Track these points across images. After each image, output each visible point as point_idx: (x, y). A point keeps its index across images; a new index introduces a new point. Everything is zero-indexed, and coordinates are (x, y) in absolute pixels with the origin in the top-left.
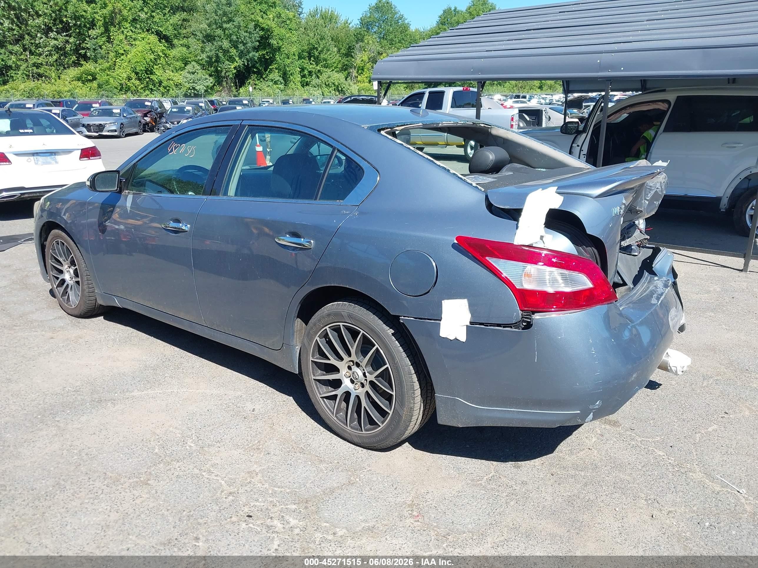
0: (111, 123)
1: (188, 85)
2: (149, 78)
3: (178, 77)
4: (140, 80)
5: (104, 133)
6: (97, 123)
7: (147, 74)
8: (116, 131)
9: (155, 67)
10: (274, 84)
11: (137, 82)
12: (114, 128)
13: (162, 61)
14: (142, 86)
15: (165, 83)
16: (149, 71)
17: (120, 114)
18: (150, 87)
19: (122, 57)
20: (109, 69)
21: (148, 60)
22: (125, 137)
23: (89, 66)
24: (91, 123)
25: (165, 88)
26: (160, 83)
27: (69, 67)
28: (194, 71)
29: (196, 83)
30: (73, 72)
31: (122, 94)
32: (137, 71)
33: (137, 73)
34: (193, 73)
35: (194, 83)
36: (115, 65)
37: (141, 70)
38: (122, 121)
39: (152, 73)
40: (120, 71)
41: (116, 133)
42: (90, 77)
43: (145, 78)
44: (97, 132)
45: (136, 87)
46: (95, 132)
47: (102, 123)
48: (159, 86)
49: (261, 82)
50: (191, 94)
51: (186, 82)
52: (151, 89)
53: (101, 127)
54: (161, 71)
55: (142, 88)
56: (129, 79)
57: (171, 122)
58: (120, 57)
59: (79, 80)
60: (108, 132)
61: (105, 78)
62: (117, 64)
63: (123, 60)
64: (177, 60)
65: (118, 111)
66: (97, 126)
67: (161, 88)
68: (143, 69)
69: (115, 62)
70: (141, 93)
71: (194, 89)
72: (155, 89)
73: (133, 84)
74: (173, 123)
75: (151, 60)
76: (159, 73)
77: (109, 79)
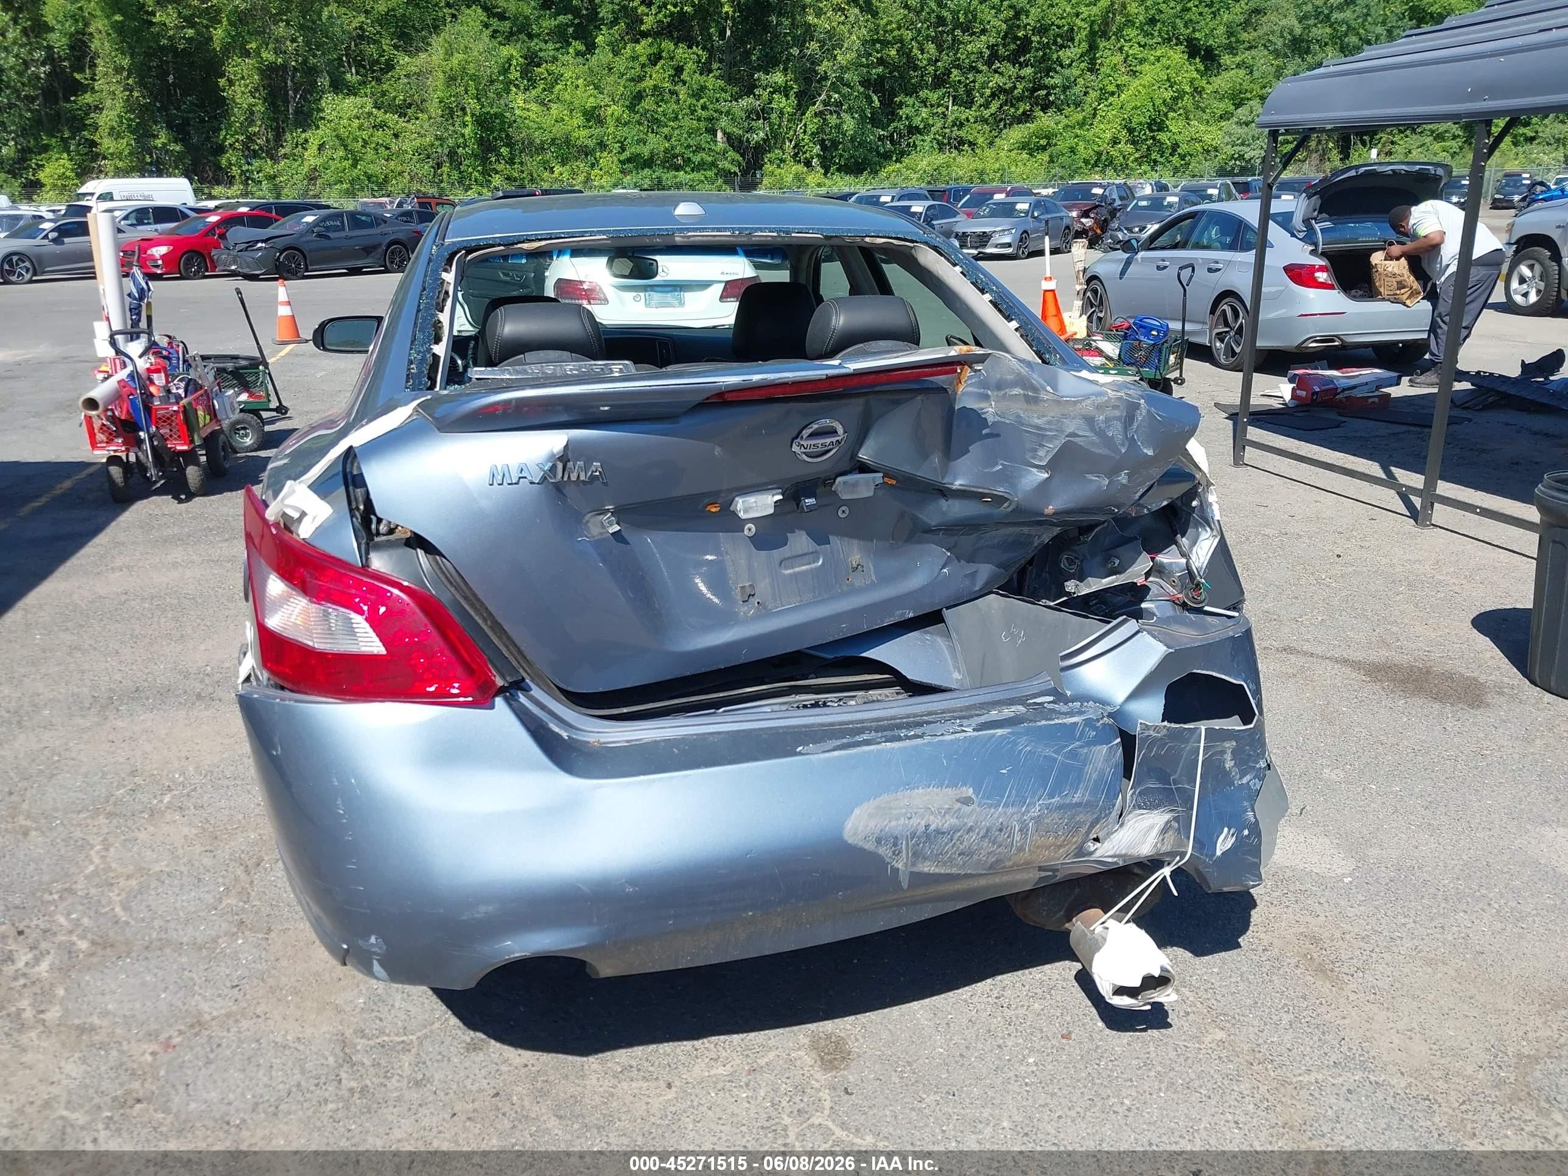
0: (1004, 231)
1: (1229, 150)
2: (1153, 138)
3: (1213, 135)
4: (1134, 143)
5: (989, 250)
6: (979, 230)
7: (1151, 131)
8: (1009, 245)
9: (1171, 115)
10: (1435, 139)
11: (1130, 148)
12: (1007, 239)
13: (1187, 101)
14: (1137, 155)
15: (1183, 148)
16: (1157, 125)
17: (1027, 213)
18: (1153, 157)
19: (1111, 99)
20: (1082, 124)
21: (1158, 102)
22: (1027, 258)
23: (1046, 121)
24: (969, 230)
25: (1182, 157)
26: (1175, 146)
27: (1011, 125)
28: (1250, 119)
29: (1249, 145)
30: (1017, 133)
31: (1096, 173)
32: (1133, 125)
33: (1131, 131)
34: (1247, 124)
35: (1243, 144)
36: (1095, 115)
37: (1141, 124)
38: (1026, 228)
39: (1160, 129)
40: (1102, 126)
41: (1010, 250)
42: (1043, 142)
43: (1146, 140)
44: (976, 248)
45: (1124, 157)
46: (972, 247)
47: (987, 230)
48: (1172, 155)
49: (1407, 136)
50: (1233, 169)
51: (1227, 144)
52: (1155, 161)
53: (984, 239)
54: (1181, 123)
55: (1136, 160)
56: (1115, 142)
57: (1126, 229)
58: (1106, 100)
59: (1023, 148)
60: (996, 247)
61: (1073, 142)
62: (1100, 113)
63: (1111, 104)
64: (1221, 99)
65: (1026, 206)
66: (979, 236)
67: (1175, 160)
68: (1144, 120)
69: (1095, 109)
70: (1132, 169)
71: (1241, 157)
72: (1161, 160)
73: (1121, 152)
74: (1130, 230)
75: (1165, 101)
76: (1176, 128)
77: (1077, 144)
